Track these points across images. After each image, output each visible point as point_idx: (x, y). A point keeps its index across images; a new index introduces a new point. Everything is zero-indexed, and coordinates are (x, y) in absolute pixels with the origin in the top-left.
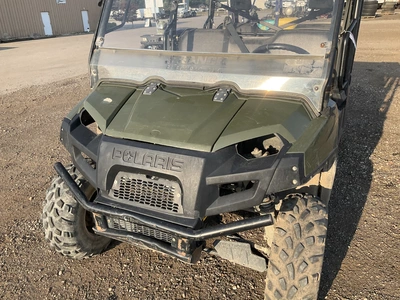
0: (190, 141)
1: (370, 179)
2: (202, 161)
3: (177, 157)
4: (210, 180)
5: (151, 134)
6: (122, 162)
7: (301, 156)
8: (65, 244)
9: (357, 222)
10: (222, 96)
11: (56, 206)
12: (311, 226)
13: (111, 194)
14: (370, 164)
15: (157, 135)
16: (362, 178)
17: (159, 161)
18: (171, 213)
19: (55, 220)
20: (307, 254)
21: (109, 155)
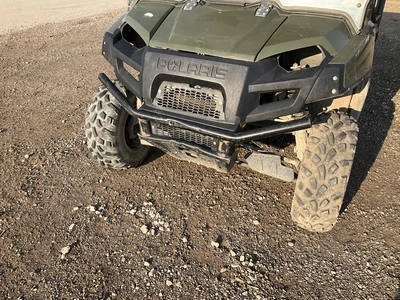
0: (234, 51)
1: (391, 117)
2: (246, 69)
3: (222, 66)
4: (252, 88)
5: (195, 45)
6: (166, 71)
7: (342, 67)
8: (108, 154)
9: (377, 153)
10: (264, 11)
11: (99, 117)
12: (343, 135)
13: (155, 102)
14: (392, 105)
15: (201, 46)
16: (384, 116)
17: (204, 70)
18: (213, 119)
19: (99, 130)
20: (339, 158)
21: (154, 64)
